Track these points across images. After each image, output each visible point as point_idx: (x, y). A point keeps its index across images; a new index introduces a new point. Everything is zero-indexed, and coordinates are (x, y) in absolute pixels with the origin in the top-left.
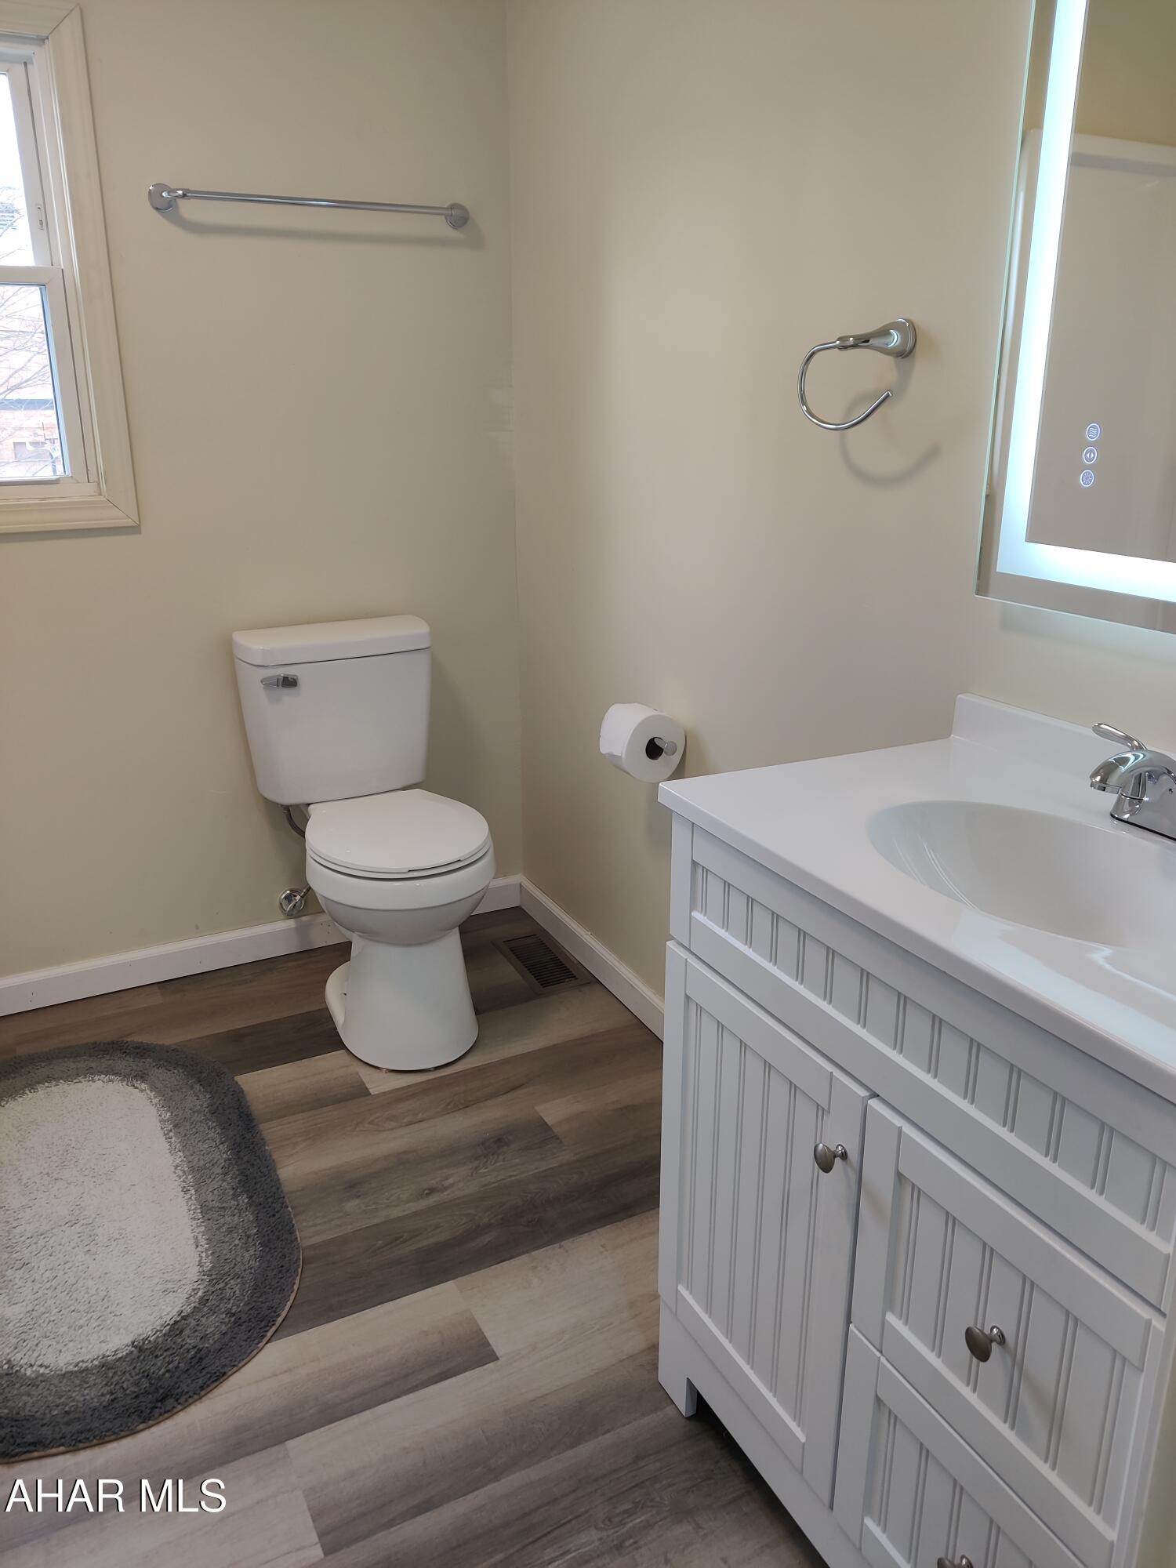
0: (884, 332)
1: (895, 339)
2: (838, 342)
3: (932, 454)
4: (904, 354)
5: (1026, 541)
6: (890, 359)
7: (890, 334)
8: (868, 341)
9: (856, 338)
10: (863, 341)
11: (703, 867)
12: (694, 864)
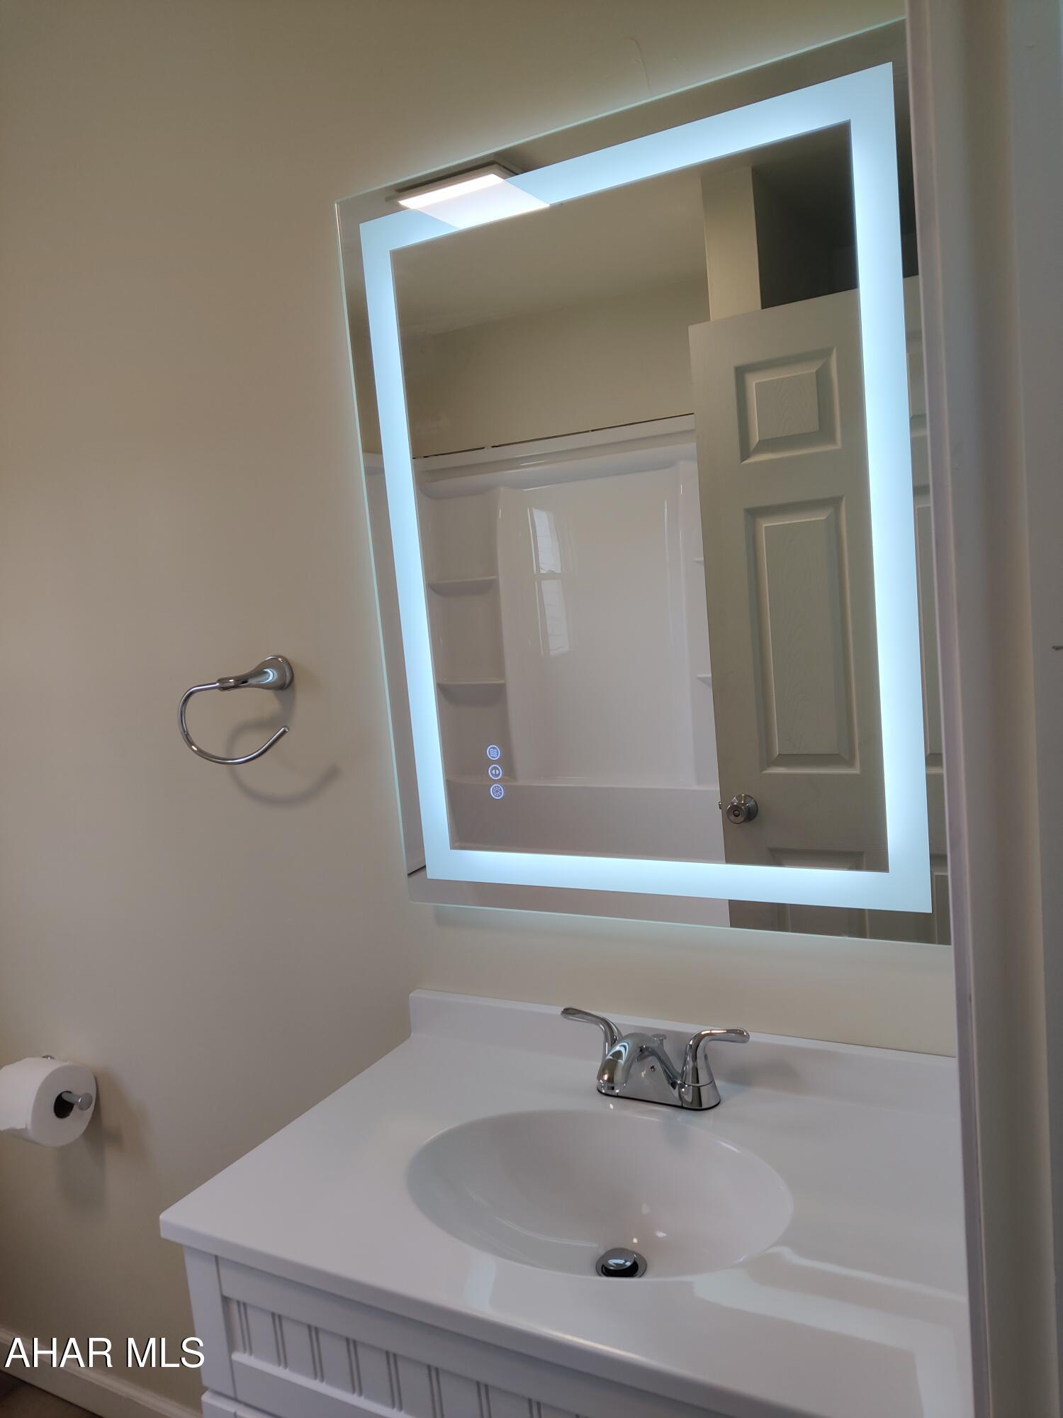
0: (259, 672)
1: (271, 676)
2: (218, 684)
3: (331, 775)
4: (284, 686)
5: (451, 849)
6: (269, 694)
7: (266, 672)
8: (245, 682)
9: (237, 679)
10: (242, 682)
11: (238, 1302)
12: (226, 1300)
